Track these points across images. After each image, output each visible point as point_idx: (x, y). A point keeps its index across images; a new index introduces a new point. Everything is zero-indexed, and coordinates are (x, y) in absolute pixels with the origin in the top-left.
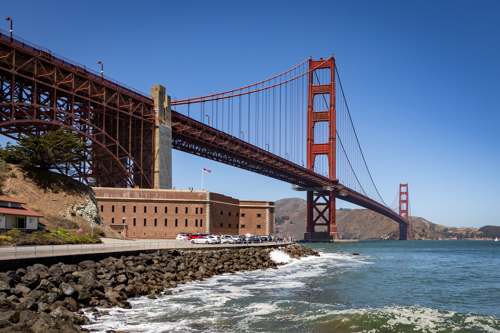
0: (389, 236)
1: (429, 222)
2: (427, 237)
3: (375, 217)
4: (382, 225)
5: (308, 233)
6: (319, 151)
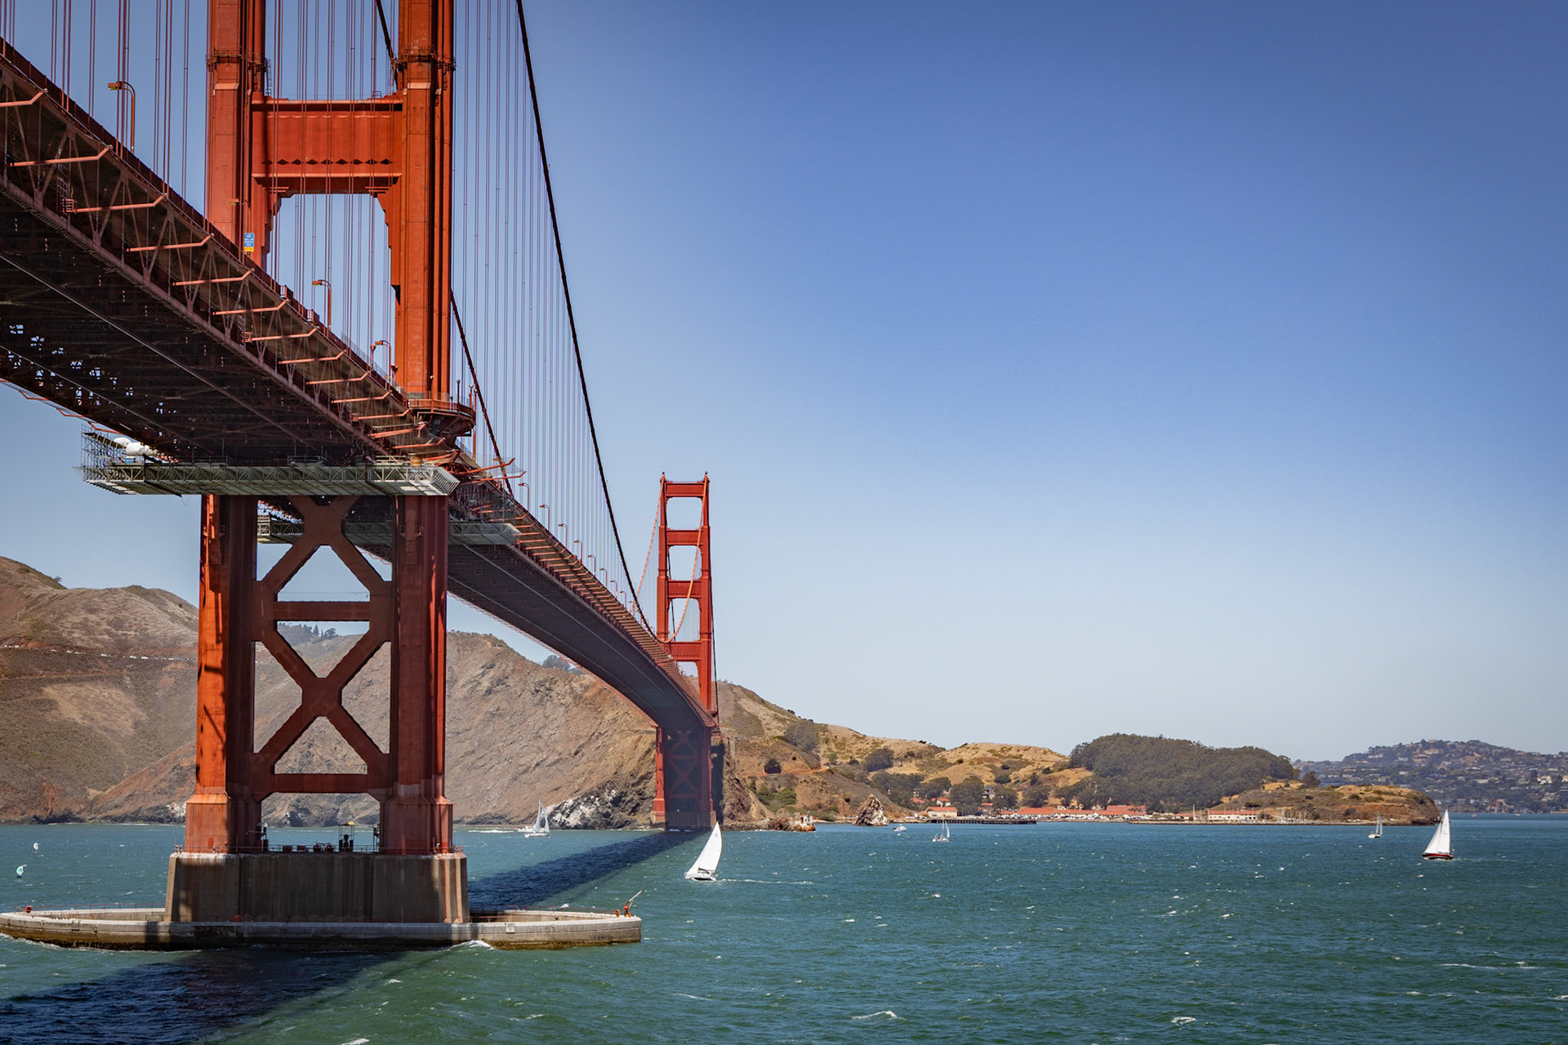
0: (590, 802)
1: (780, 710)
2: (798, 806)
3: (500, 682)
4: (545, 733)
5: (211, 857)
6: (312, 162)
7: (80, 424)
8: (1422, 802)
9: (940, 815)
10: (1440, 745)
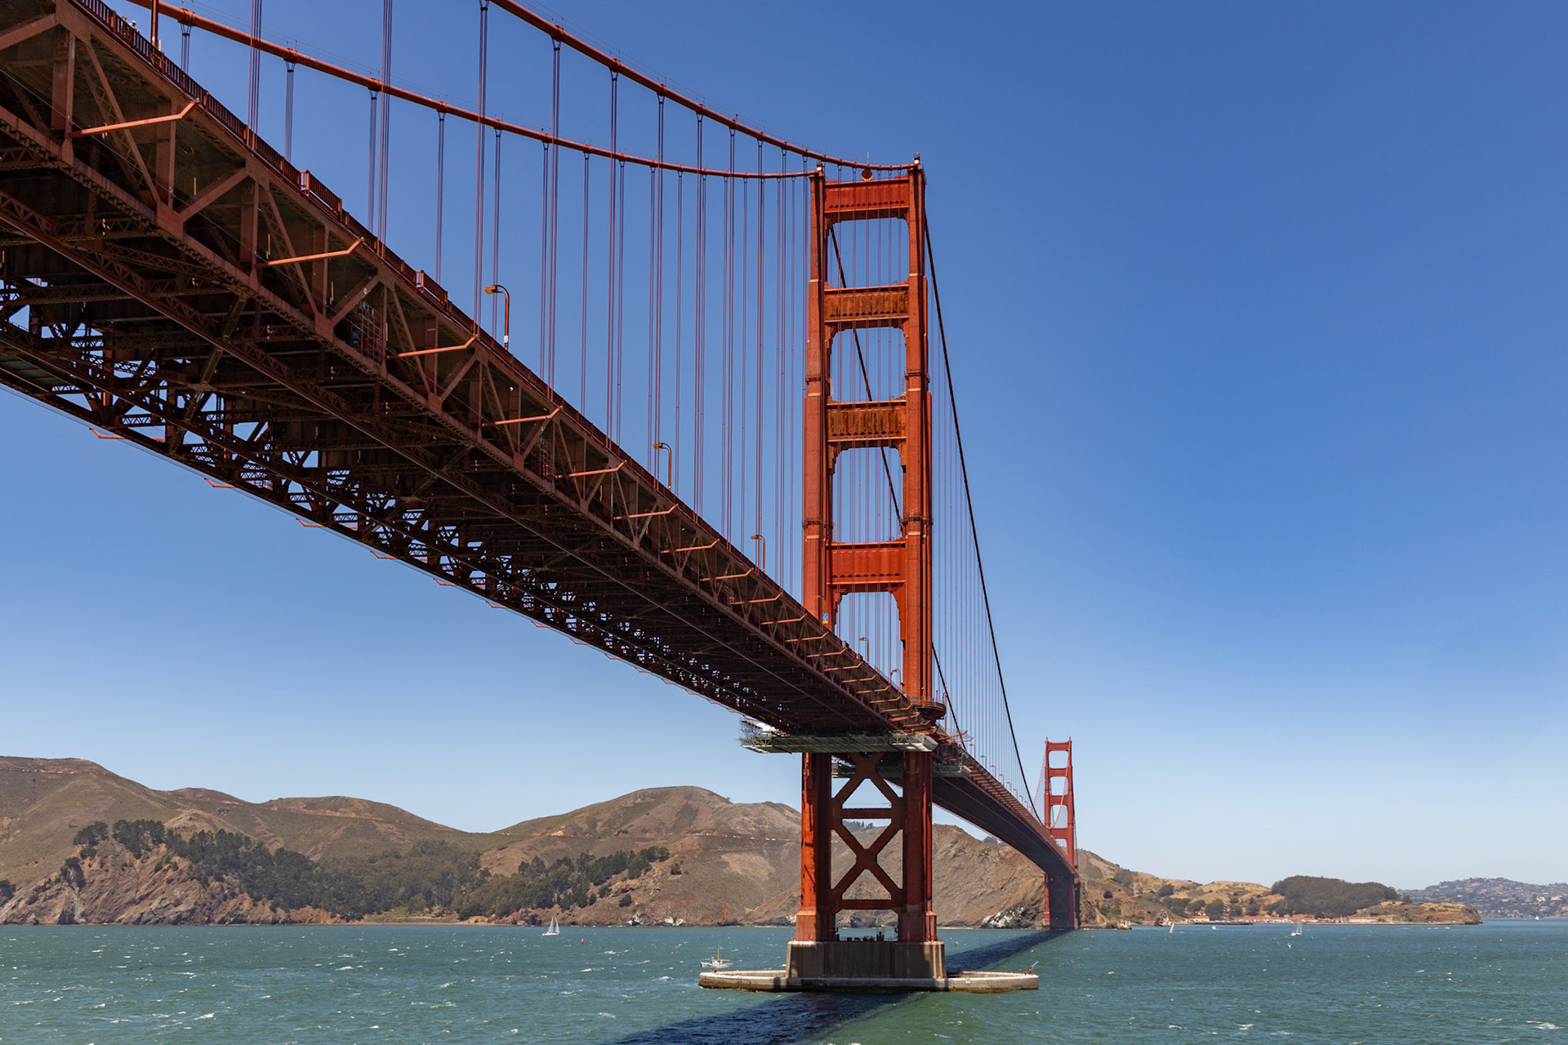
0: (1009, 914)
1: (1111, 865)
2: (1122, 915)
3: (960, 850)
4: (985, 878)
5: (810, 943)
6: (858, 576)
7: (738, 716)
8: (1471, 912)
9: (1200, 920)
10: (1480, 880)
